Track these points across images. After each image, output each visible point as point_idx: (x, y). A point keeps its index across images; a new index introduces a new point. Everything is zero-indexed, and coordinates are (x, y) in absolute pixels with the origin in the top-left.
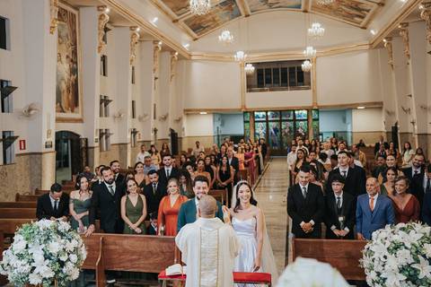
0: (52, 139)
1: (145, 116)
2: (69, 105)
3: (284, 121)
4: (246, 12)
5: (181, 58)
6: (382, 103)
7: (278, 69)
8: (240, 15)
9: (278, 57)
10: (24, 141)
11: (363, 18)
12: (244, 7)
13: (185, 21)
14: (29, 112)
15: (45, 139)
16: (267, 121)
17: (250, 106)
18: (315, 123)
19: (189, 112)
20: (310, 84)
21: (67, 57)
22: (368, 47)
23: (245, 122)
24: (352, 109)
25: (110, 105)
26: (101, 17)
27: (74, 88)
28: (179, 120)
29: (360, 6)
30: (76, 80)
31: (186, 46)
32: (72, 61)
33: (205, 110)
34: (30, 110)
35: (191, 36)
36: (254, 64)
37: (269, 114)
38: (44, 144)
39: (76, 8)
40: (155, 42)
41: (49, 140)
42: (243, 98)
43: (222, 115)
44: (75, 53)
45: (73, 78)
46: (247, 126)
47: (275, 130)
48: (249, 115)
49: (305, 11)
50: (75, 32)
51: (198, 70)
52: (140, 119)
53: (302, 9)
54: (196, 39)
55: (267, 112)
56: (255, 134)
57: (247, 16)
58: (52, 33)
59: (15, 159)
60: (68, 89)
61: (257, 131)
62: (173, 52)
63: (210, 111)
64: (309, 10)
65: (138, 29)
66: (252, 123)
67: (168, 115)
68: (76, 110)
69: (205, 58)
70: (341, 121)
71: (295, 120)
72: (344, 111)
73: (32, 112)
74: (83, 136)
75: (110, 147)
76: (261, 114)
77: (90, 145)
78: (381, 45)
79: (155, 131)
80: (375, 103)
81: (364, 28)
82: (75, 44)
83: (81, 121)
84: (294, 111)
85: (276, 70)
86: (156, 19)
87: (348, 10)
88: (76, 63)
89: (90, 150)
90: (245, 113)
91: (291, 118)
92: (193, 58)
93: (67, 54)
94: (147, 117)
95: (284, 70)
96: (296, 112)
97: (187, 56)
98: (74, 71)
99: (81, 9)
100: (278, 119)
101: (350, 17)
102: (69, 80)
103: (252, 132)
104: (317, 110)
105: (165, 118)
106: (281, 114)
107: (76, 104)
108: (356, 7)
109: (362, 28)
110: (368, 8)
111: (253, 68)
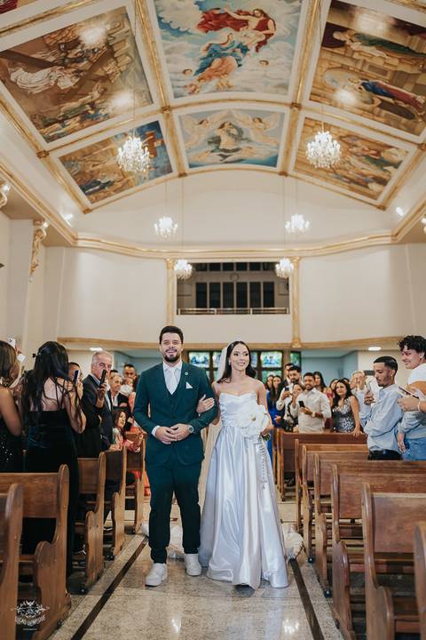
4: (180, 165)
5: (54, 237)
7: (232, 284)
8: (170, 171)
11: (383, 182)
12: (177, 153)
13: (64, 160)
16: (212, 369)
20: (287, 304)
22: (388, 240)
24: (358, 352)
29: (385, 155)
31: (68, 218)
33: (100, 343)
35: (77, 200)
49: (284, 174)
51: (89, 268)
53: (279, 168)
54: (87, 211)
55: (211, 353)
57: (182, 175)
62: (37, 220)
63: (107, 347)
64: (291, 171)
69: (102, 246)
71: (260, 368)
72: (342, 358)
76: (201, 357)
81: (382, 208)
84: (259, 353)
85: (228, 286)
87: (360, 165)
92: (80, 243)
95: (242, 286)
96: (263, 355)
97: (70, 240)
104: (297, 352)
108: (378, 156)
109: (379, 207)
110: (396, 159)
111: (190, 267)
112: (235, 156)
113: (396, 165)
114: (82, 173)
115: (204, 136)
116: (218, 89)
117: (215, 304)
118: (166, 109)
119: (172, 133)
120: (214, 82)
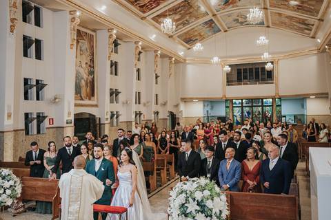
0: (72, 118)
1: (148, 102)
2: (87, 96)
3: (255, 106)
4: (224, 28)
5: (177, 62)
6: (327, 94)
7: (253, 69)
8: (220, 31)
9: (249, 60)
10: (52, 119)
11: (311, 30)
12: (221, 25)
13: (178, 37)
14: (55, 100)
15: (66, 118)
16: (242, 107)
17: (229, 96)
18: (278, 108)
19: (185, 100)
20: (273, 79)
21: (86, 63)
22: (316, 52)
23: (227, 107)
24: (306, 98)
25: (120, 95)
26: (111, 36)
27: (92, 85)
28: (177, 106)
29: (306, 22)
30: (93, 79)
31: (181, 54)
32: (90, 66)
33: (197, 99)
34: (55, 99)
35: (185, 46)
36: (230, 66)
37: (244, 101)
38: (66, 121)
39: (94, 31)
40: (156, 51)
41: (70, 118)
42: (224, 91)
43: (210, 102)
44: (92, 61)
45: (91, 77)
46: (228, 110)
47: (248, 113)
48: (229, 102)
49: (268, 27)
50: (93, 47)
51: (191, 70)
52: (145, 105)
53: (266, 25)
54: (189, 49)
55: (242, 100)
56: (233, 115)
57: (226, 31)
58: (72, 48)
59: (45, 131)
60: (87, 84)
61: (235, 114)
62: (171, 58)
63: (200, 99)
64: (271, 26)
65: (140, 43)
66: (231, 107)
67: (167, 102)
68: (92, 98)
69: (196, 62)
70: (300, 107)
71: (262, 106)
72: (303, 99)
73: (57, 100)
74: (97, 116)
75: (119, 124)
76: (237, 102)
77: (102, 122)
78: (324, 51)
79: (157, 113)
80: (322, 94)
81: (313, 37)
82: (93, 55)
83: (96, 106)
84: (262, 99)
85: (251, 70)
86: (154, 36)
87: (298, 25)
88: (93, 67)
89: (102, 126)
90: (226, 100)
91: (260, 104)
92: (187, 62)
93: (85, 61)
94: (149, 104)
95: (257, 69)
96: (264, 100)
97: (183, 61)
98: (92, 73)
99: (98, 31)
100: (250, 105)
101: (300, 30)
102: (87, 79)
103: (231, 114)
104: (280, 99)
105: (165, 104)
106: (252, 101)
107: (93, 94)
108: (303, 22)
109: (312, 38)
110: (312, 23)
111: (230, 69)
112: (246, 23)
113: (313, 25)
114: (185, 39)
115: (232, 20)
116: (233, 7)
117: (245, 78)
118: (214, 15)
119: (218, 21)
120: (231, 6)
